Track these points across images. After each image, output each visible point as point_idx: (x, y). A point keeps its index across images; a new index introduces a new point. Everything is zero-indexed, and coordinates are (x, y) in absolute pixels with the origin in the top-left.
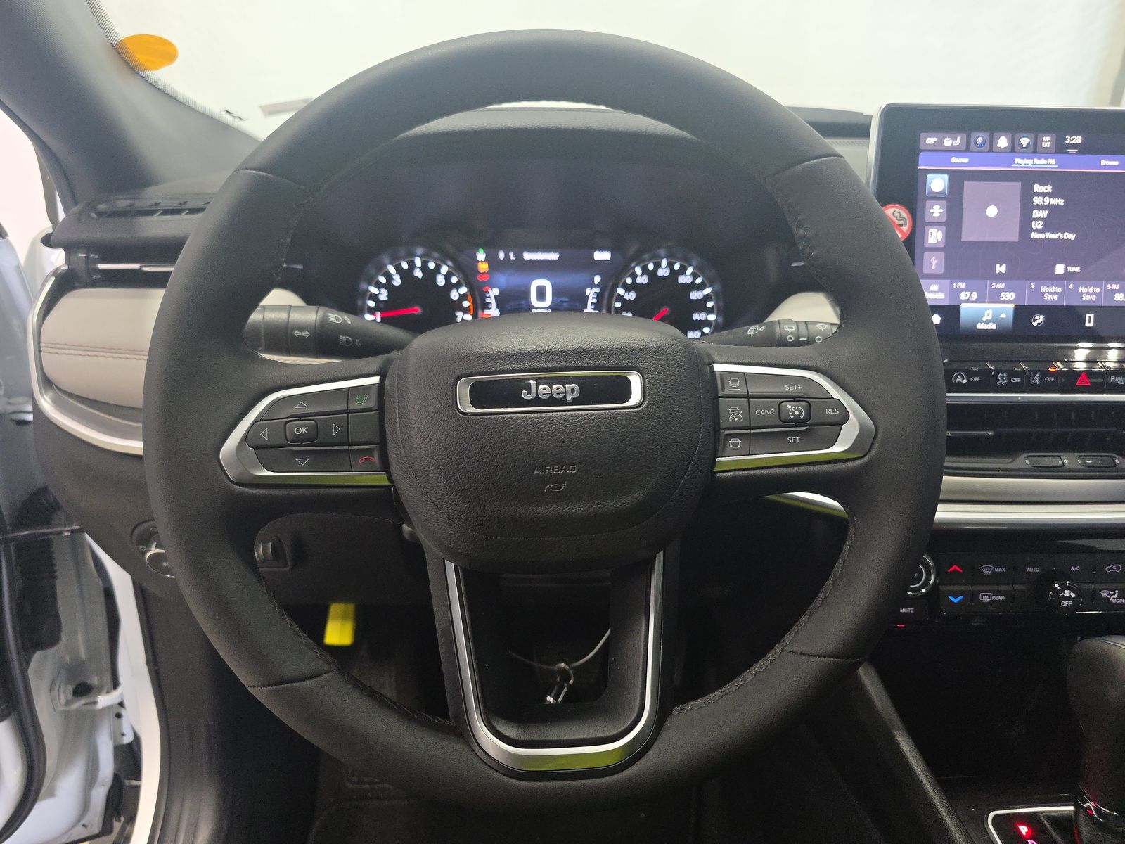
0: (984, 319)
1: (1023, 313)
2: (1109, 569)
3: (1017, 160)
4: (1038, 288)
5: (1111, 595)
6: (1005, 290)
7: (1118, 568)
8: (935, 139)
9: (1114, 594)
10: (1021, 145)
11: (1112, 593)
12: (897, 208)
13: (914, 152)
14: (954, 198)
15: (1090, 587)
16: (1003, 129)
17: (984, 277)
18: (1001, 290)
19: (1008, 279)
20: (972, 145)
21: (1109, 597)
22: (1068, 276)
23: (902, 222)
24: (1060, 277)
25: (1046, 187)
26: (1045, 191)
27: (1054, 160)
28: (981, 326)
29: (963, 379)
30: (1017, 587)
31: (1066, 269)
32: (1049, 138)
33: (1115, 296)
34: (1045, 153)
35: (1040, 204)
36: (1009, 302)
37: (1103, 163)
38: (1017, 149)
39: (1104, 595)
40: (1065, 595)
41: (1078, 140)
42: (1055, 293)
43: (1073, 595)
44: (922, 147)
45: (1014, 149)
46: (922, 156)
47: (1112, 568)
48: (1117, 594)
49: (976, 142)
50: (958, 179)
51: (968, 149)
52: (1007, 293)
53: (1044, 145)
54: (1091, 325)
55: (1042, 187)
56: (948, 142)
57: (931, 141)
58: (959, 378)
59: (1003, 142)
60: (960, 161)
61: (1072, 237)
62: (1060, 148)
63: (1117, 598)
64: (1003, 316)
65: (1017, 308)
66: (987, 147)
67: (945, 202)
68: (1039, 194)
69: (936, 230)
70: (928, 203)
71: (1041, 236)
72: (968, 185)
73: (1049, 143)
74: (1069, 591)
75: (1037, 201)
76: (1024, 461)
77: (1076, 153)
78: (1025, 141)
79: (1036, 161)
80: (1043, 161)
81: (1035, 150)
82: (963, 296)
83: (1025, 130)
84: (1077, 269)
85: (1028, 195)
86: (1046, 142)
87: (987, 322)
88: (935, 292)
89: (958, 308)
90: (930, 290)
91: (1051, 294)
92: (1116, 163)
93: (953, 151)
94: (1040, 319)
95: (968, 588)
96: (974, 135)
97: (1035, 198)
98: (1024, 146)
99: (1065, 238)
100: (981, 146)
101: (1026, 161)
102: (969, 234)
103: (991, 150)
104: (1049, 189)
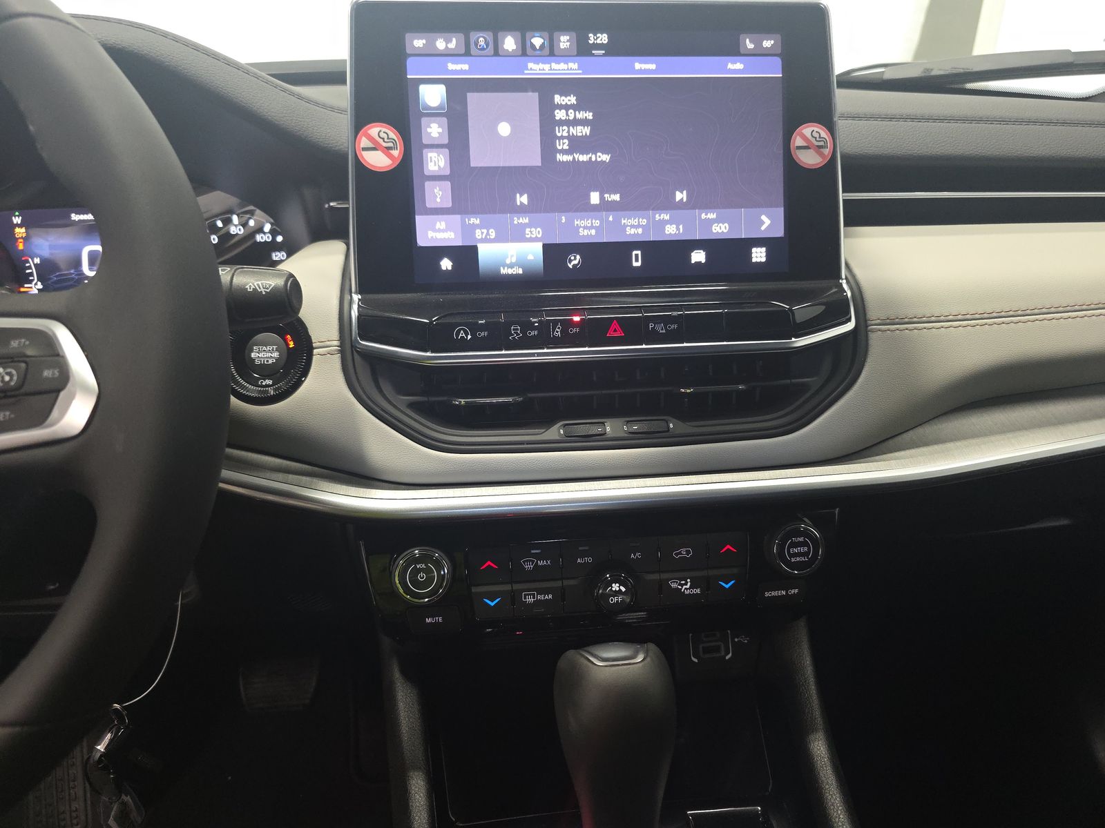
0: (508, 262)
1: (554, 253)
2: (677, 554)
3: (530, 65)
4: (570, 222)
5: (682, 585)
6: (530, 225)
7: (688, 552)
8: (424, 41)
9: (686, 584)
10: (533, 46)
11: (683, 582)
12: (381, 126)
13: (399, 56)
14: (455, 115)
15: (655, 577)
16: (509, 28)
17: (503, 211)
18: (524, 226)
19: (532, 212)
20: (472, 46)
21: (680, 587)
22: (605, 206)
23: (391, 145)
24: (595, 208)
25: (569, 98)
26: (569, 103)
27: (576, 64)
28: (504, 271)
29: (467, 334)
30: (566, 583)
31: (602, 198)
32: (568, 38)
33: (666, 227)
34: (565, 56)
35: (563, 118)
36: (535, 240)
37: (638, 66)
38: (529, 51)
39: (674, 585)
40: (614, 589)
41: (603, 38)
42: (592, 227)
43: (623, 589)
44: (408, 51)
45: (525, 50)
46: (411, 63)
47: (680, 553)
48: (689, 584)
49: (476, 44)
50: (457, 90)
51: (467, 53)
52: (533, 229)
53: (563, 46)
54: (638, 264)
55: (563, 98)
56: (441, 44)
57: (419, 43)
58: (462, 334)
59: (510, 43)
60: (459, 68)
61: (605, 158)
62: (583, 49)
63: (689, 589)
64: (530, 257)
65: (546, 248)
66: (491, 50)
67: (445, 120)
68: (560, 107)
69: (435, 154)
70: (424, 120)
71: (569, 158)
72: (473, 98)
73: (568, 44)
74: (618, 585)
75: (560, 115)
76: (556, 432)
77: (604, 55)
78: (537, 41)
79: (554, 66)
80: (562, 66)
81: (551, 52)
82: (479, 234)
83: (537, 28)
84: (617, 197)
85: (547, 109)
86: (564, 41)
87: (511, 266)
88: (443, 231)
89: (474, 249)
90: (437, 228)
91: (587, 229)
92: (653, 67)
93: (448, 54)
94: (575, 260)
95: (507, 587)
96: (474, 35)
97: (557, 111)
98: (538, 48)
99: (599, 159)
100: (483, 49)
101: (541, 66)
102: (479, 157)
103: (496, 53)
104: (572, 100)
